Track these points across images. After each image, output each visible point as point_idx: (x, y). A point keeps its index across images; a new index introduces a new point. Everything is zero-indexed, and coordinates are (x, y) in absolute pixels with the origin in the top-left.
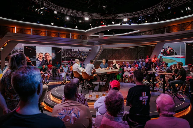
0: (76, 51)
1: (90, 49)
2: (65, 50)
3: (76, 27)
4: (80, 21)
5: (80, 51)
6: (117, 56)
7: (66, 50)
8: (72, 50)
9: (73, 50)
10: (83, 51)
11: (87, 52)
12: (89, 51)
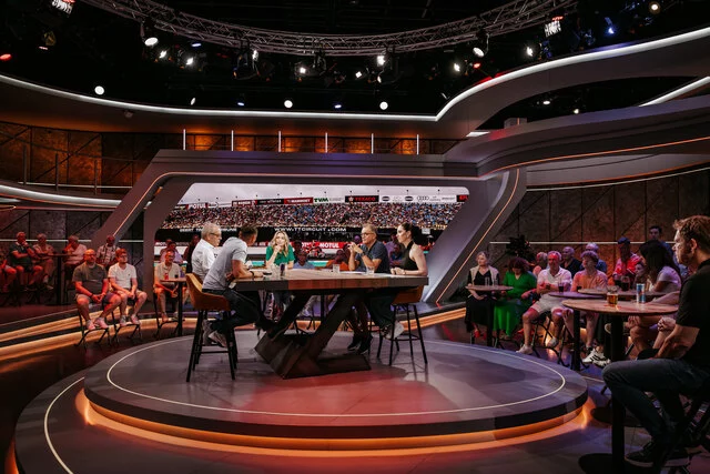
0: (396, 205)
1: (464, 191)
2: (351, 199)
3: (384, 106)
4: (359, 75)
5: (415, 201)
6: (607, 220)
7: (356, 198)
8: (381, 201)
9: (386, 198)
10: (428, 202)
11: (446, 207)
12: (455, 201)
